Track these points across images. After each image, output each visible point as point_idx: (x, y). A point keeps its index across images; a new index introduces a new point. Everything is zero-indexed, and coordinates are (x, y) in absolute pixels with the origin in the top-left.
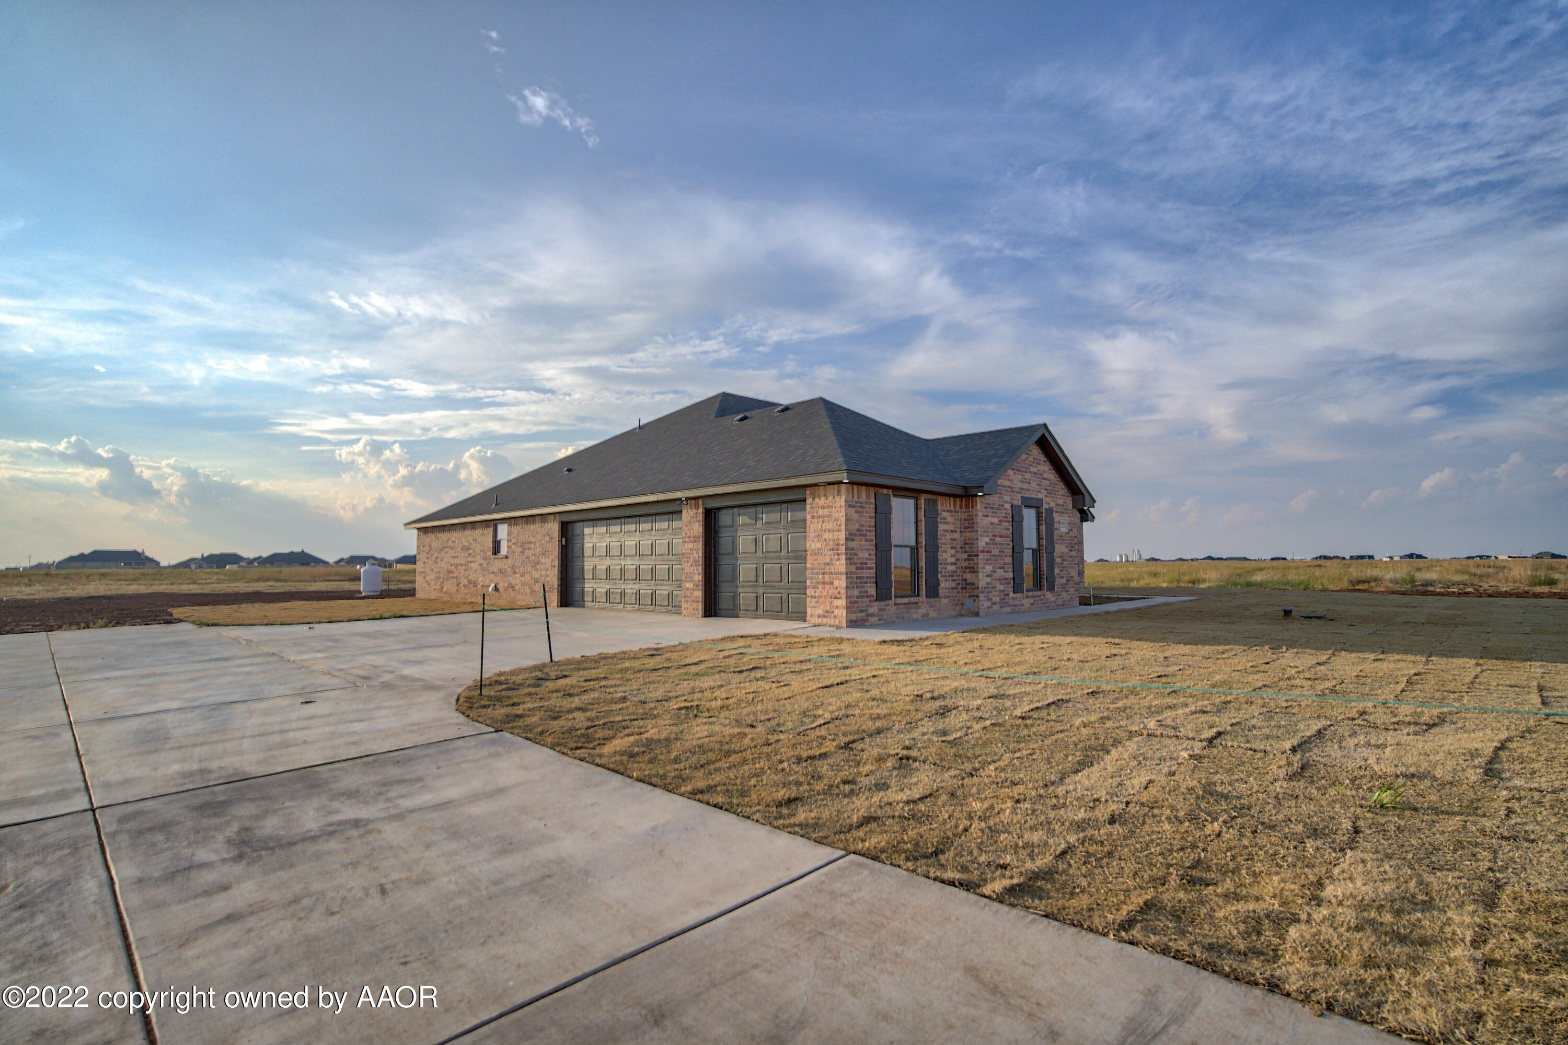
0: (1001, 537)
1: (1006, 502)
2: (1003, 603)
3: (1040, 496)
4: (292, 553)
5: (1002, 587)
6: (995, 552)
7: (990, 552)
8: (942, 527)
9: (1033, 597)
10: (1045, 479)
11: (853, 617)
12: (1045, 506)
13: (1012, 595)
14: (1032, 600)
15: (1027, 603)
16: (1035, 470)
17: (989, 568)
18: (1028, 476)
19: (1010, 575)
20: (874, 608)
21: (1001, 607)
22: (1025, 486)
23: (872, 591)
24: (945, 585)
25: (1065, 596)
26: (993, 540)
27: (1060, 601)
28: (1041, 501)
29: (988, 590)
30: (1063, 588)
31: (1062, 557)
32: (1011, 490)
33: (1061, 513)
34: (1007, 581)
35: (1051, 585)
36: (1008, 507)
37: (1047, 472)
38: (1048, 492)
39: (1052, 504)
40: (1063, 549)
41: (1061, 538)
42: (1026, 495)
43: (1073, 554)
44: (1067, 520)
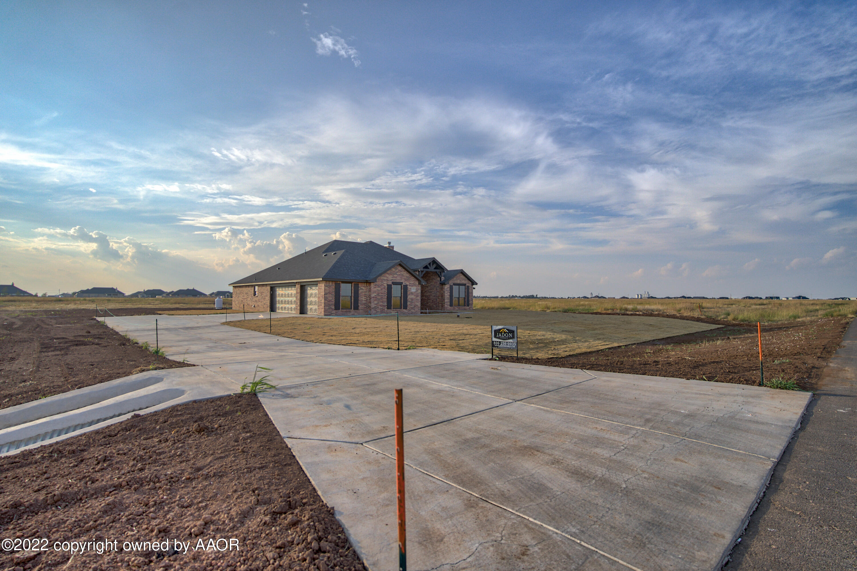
0: (382, 293)
2: (382, 312)
4: (188, 289)
5: (382, 308)
6: (379, 297)
7: (376, 298)
8: (360, 291)
9: (396, 311)
10: (404, 276)
11: (326, 314)
12: (404, 284)
13: (386, 310)
15: (393, 312)
16: (399, 274)
17: (376, 302)
18: (395, 276)
19: (386, 304)
20: (334, 312)
22: (394, 279)
23: (333, 307)
24: (361, 307)
25: (413, 311)
26: (378, 294)
27: (410, 312)
28: (402, 283)
29: (375, 308)
30: (412, 308)
31: (412, 299)
32: (387, 280)
33: (412, 286)
34: (384, 306)
35: (405, 307)
36: (386, 285)
37: (406, 274)
38: (406, 280)
39: (407, 283)
40: (413, 297)
41: (412, 293)
42: (395, 281)
43: (418, 298)
44: (415, 288)
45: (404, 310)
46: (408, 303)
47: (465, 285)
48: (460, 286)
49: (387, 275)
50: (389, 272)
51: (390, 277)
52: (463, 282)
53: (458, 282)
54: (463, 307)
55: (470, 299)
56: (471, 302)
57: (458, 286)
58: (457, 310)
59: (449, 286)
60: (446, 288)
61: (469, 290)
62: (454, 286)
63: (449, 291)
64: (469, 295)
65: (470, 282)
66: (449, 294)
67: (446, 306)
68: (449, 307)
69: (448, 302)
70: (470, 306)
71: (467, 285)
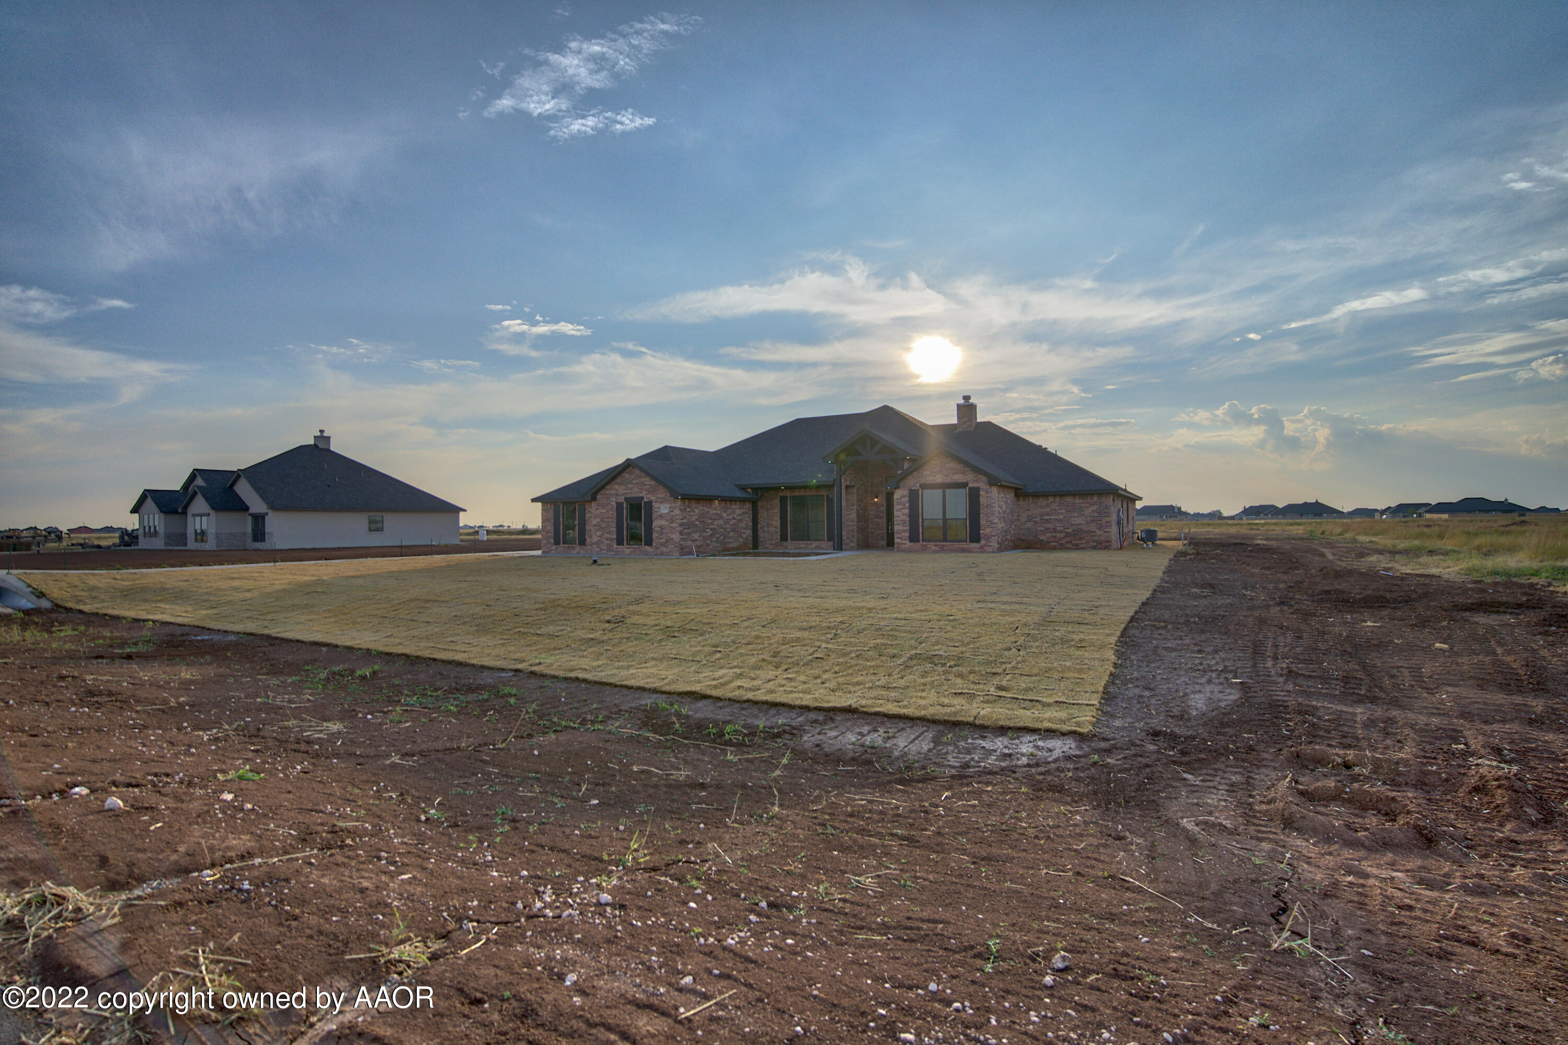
0: (608, 518)
2: (609, 549)
3: (641, 495)
5: (608, 542)
6: (603, 525)
7: (600, 526)
8: (587, 515)
9: (633, 548)
10: (646, 485)
12: (645, 500)
13: (615, 546)
14: (632, 550)
15: (627, 551)
16: (638, 482)
17: (599, 533)
18: (630, 486)
19: (615, 537)
20: (554, 547)
21: (607, 552)
22: (628, 492)
23: (552, 541)
24: (587, 540)
25: (664, 549)
26: (602, 521)
27: (658, 551)
28: (642, 498)
29: (598, 543)
30: (663, 544)
31: (662, 527)
32: (617, 495)
33: (661, 502)
34: (612, 540)
35: (649, 543)
36: (614, 503)
37: (648, 481)
38: (649, 492)
39: (653, 498)
40: (663, 522)
41: (662, 517)
42: (630, 496)
43: (674, 525)
44: (668, 506)
45: (647, 548)
46: (655, 535)
47: (963, 485)
48: (947, 491)
49: (617, 487)
50: (618, 480)
51: (621, 489)
52: (959, 478)
53: (939, 479)
54: (956, 545)
55: (982, 522)
56: (988, 530)
57: (941, 491)
58: (935, 552)
59: (906, 492)
60: (895, 497)
61: (981, 499)
62: (925, 491)
63: (907, 505)
64: (981, 511)
65: (981, 477)
66: (907, 511)
67: (899, 540)
68: (908, 542)
69: (904, 531)
70: (983, 542)
71: (971, 485)
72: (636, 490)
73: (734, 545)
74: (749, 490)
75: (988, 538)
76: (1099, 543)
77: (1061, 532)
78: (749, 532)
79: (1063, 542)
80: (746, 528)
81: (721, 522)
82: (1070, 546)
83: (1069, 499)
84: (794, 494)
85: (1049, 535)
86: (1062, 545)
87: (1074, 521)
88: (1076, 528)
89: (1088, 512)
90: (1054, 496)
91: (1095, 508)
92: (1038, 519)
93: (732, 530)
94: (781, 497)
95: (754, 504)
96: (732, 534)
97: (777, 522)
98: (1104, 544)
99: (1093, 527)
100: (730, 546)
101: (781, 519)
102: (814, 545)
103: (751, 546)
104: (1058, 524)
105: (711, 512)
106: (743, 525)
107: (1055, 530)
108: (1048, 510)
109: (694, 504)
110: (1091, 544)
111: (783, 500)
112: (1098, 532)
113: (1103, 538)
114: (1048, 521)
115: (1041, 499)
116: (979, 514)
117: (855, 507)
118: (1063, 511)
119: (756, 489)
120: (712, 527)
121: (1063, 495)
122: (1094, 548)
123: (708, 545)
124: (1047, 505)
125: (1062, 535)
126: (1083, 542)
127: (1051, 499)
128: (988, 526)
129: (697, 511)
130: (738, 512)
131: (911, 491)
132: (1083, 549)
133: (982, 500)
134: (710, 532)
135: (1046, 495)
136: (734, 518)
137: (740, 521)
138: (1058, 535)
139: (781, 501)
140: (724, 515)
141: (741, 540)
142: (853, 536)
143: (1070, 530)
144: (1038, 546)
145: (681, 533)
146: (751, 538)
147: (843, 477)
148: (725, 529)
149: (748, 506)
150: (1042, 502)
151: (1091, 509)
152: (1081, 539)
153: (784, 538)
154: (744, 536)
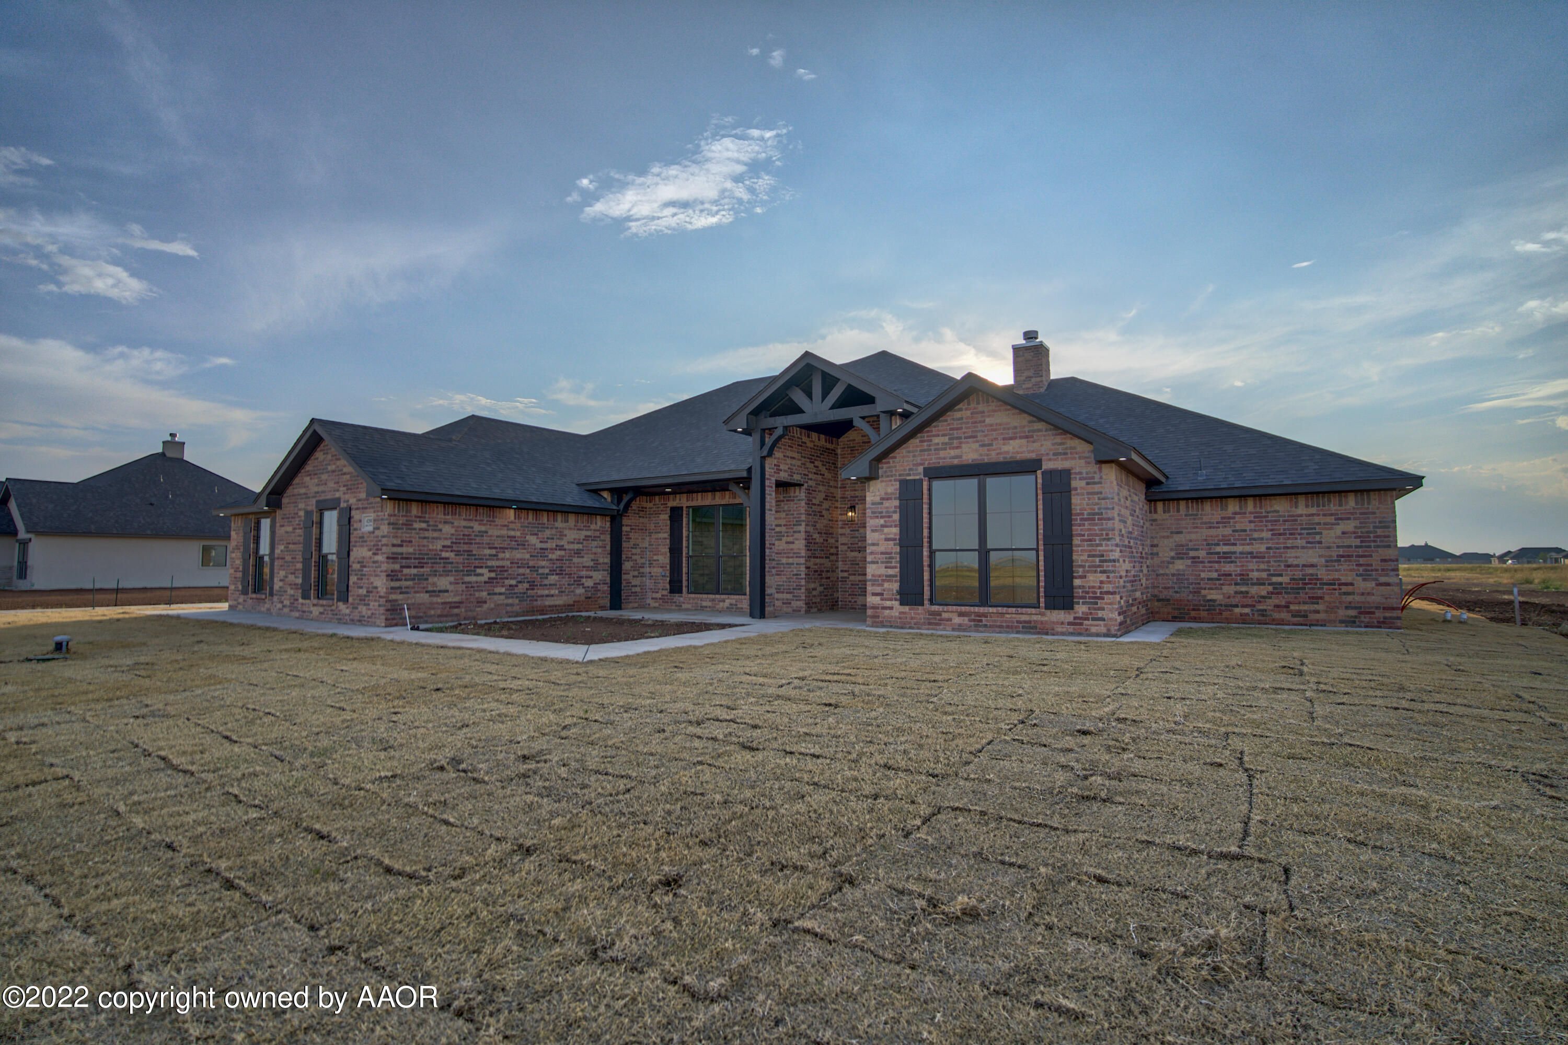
0: (294, 544)
1: (300, 510)
2: (293, 607)
3: (337, 495)
5: (292, 592)
6: (288, 558)
7: (283, 558)
9: (322, 605)
10: (345, 474)
12: (342, 505)
13: (301, 600)
14: (321, 609)
15: (316, 611)
16: (334, 467)
17: (282, 573)
18: (324, 477)
19: (300, 581)
21: (291, 611)
22: (321, 489)
23: (240, 586)
25: (365, 609)
26: (287, 548)
27: (357, 614)
28: (338, 500)
29: (279, 593)
30: (363, 598)
31: (363, 562)
32: (307, 496)
33: (364, 509)
34: (296, 586)
35: (344, 596)
36: (301, 515)
37: (347, 466)
38: (348, 488)
39: (352, 500)
40: (366, 552)
41: (365, 539)
42: (322, 498)
43: (379, 558)
44: (372, 516)
45: (341, 606)
46: (353, 579)
47: (1028, 467)
48: (991, 481)
49: (307, 479)
50: (309, 467)
51: (312, 485)
52: (1016, 449)
53: (970, 453)
54: (1012, 615)
55: (1080, 557)
56: (1094, 579)
57: (974, 482)
58: (960, 628)
59: (893, 488)
60: (869, 499)
61: (1075, 500)
62: (936, 484)
63: (896, 517)
64: (1076, 530)
65: (1076, 443)
66: (895, 531)
67: (876, 600)
68: (896, 604)
69: (889, 578)
70: (1081, 609)
71: (1047, 465)
72: (331, 485)
73: (559, 601)
74: (605, 494)
75: (1095, 598)
76: (1365, 611)
77: (1260, 583)
78: (601, 576)
79: (1268, 605)
80: (595, 568)
81: (519, 555)
82: (1284, 615)
83: (1281, 507)
84: (694, 503)
85: (1230, 589)
86: (1263, 613)
87: (1293, 557)
88: (1298, 574)
89: (1331, 536)
90: (1242, 497)
91: (1350, 526)
92: (1202, 554)
93: (552, 572)
94: (673, 509)
95: (616, 519)
96: (553, 578)
97: (664, 558)
98: (1379, 614)
99: (1345, 573)
100: (548, 602)
101: (671, 550)
102: (727, 603)
103: (606, 602)
104: (1252, 565)
105: (494, 532)
106: (587, 560)
107: (1244, 579)
108: (1228, 531)
109: (437, 514)
110: (1342, 613)
111: (676, 514)
112: (1362, 585)
113: (1375, 599)
114: (1226, 557)
115: (1207, 506)
116: (1071, 537)
117: (802, 528)
118: (1266, 535)
119: (618, 492)
120: (490, 563)
121: (1262, 495)
122: (1351, 622)
123: (482, 602)
124: (1225, 521)
125: (1263, 591)
126: (1320, 607)
127: (1233, 506)
128: (1094, 569)
129: (447, 529)
130: (571, 535)
131: (904, 483)
132: (1317, 623)
133: (1078, 503)
134: (486, 574)
135: (1220, 497)
136: (561, 548)
137: (578, 553)
138: (1254, 590)
139: (671, 518)
140: (533, 540)
141: (580, 591)
142: (799, 587)
143: (1284, 579)
144: (1204, 614)
145: (392, 576)
146: (606, 588)
147: (769, 463)
148: (534, 569)
149: (601, 524)
150: (1210, 512)
151: (1338, 530)
152: (1315, 599)
153: (675, 587)
154: (589, 583)
